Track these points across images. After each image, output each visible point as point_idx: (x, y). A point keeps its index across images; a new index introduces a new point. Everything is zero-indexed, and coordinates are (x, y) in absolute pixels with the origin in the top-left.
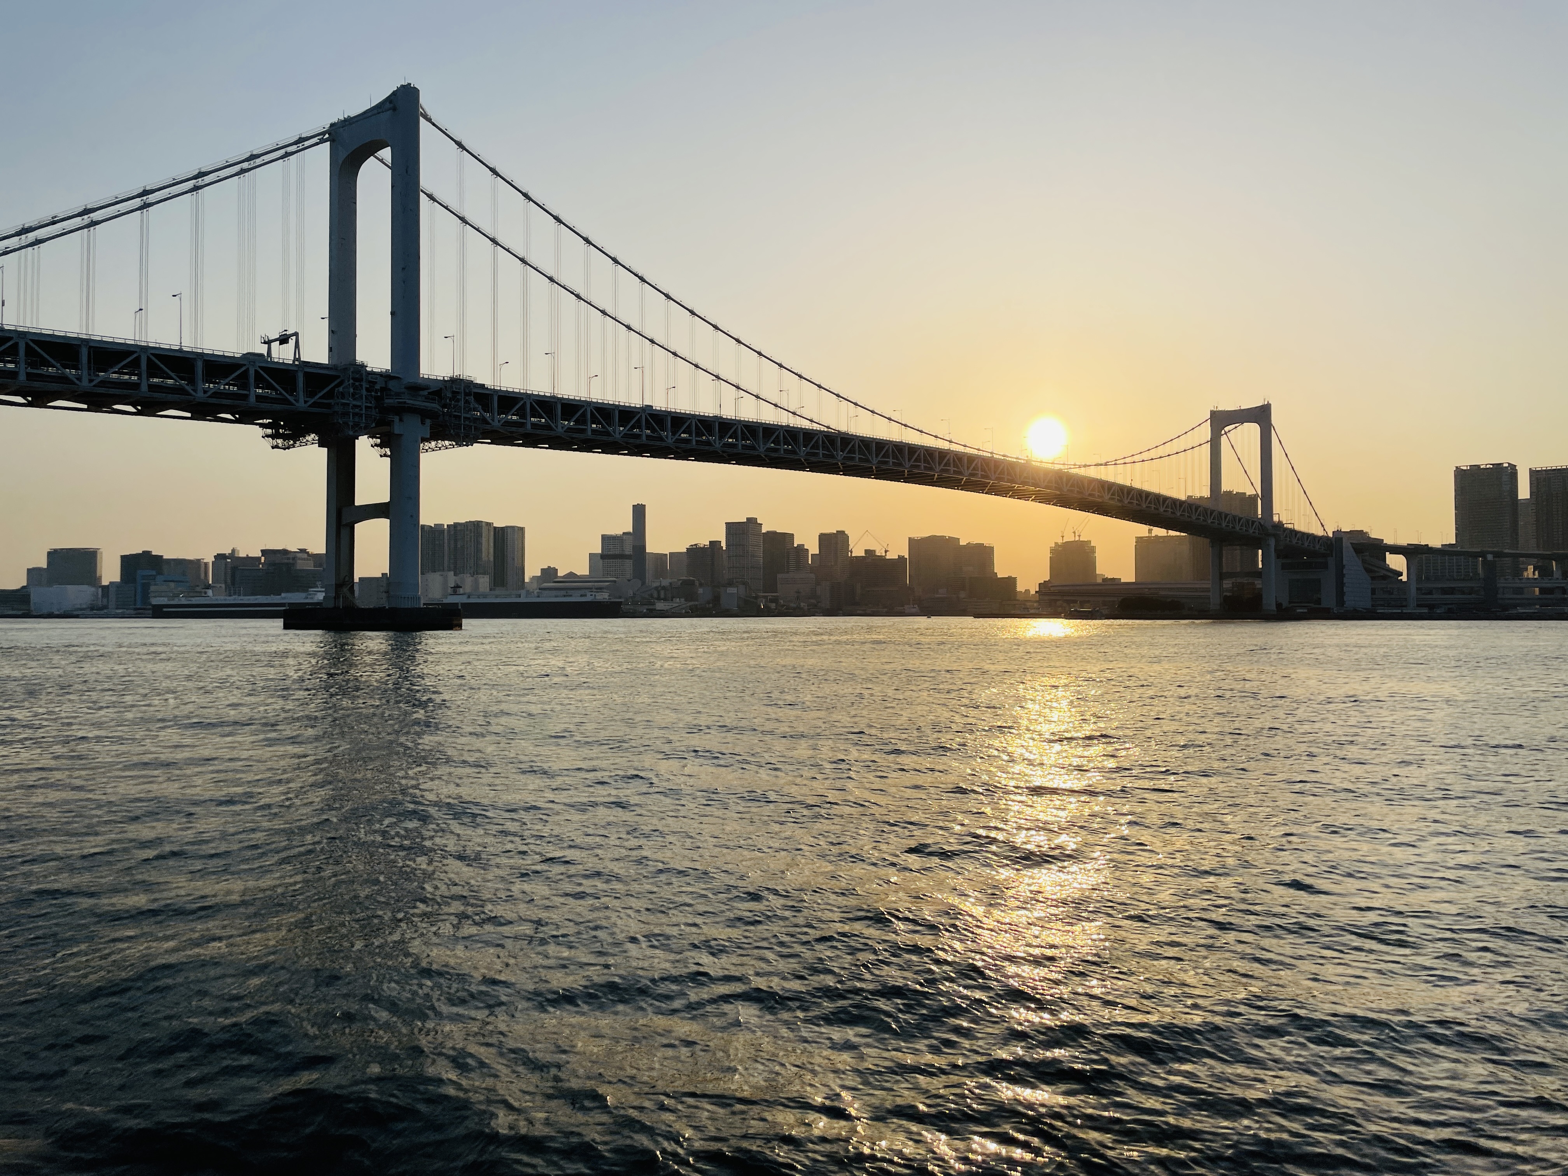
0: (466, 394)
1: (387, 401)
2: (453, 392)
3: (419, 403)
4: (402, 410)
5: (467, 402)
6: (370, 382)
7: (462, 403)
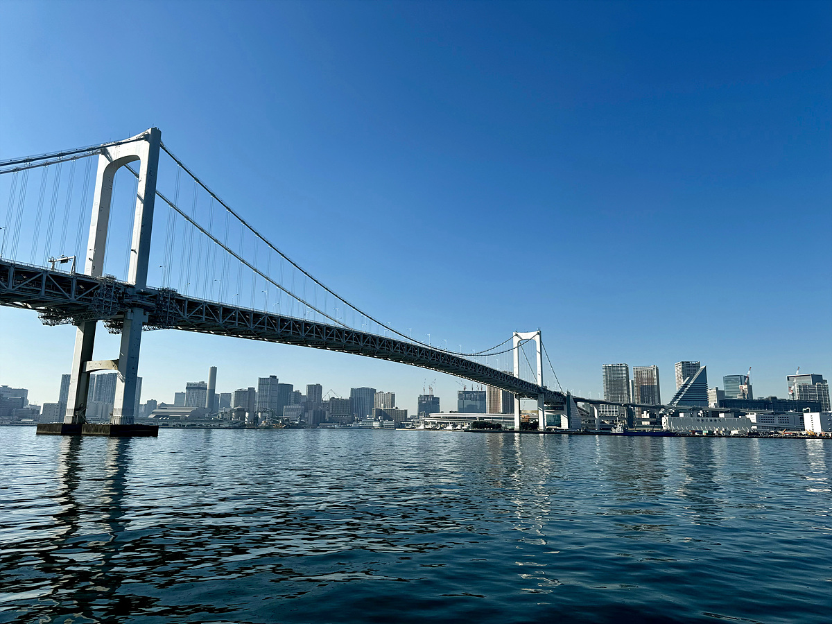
0: (171, 299)
1: (125, 300)
2: (164, 297)
3: (145, 303)
4: (133, 306)
5: (171, 303)
6: (117, 288)
7: (168, 304)
